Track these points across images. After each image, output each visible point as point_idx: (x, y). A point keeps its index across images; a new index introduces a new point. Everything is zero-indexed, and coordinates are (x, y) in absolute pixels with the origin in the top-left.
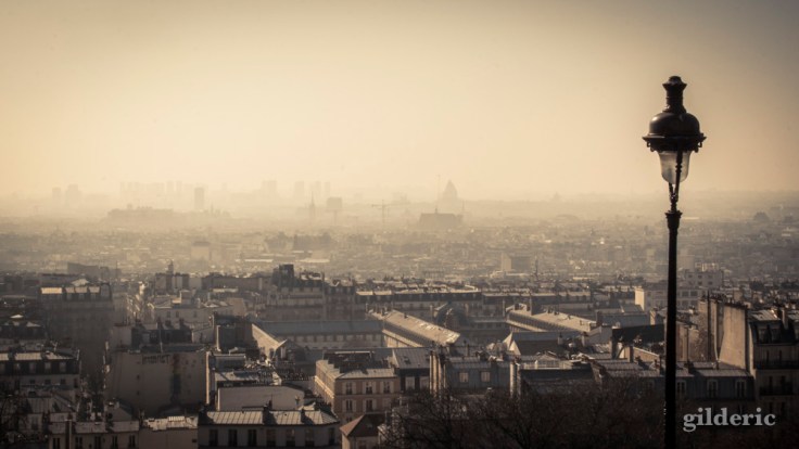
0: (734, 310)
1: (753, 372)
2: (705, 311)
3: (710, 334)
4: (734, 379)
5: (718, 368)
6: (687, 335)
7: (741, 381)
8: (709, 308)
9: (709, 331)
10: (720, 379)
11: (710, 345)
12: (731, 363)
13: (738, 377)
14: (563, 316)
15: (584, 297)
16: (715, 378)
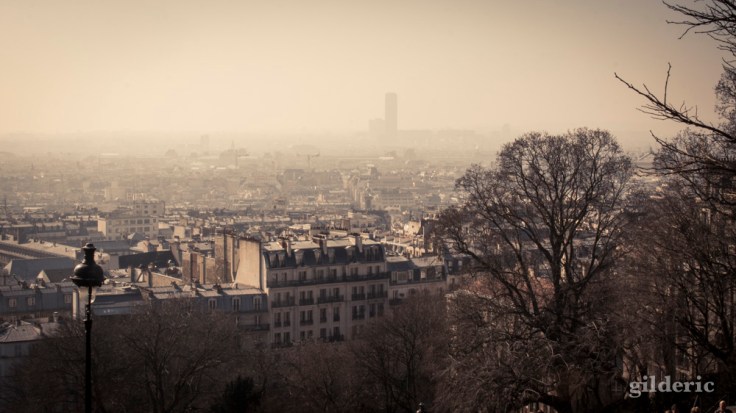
0: (249, 243)
1: (266, 290)
2: (222, 244)
3: (226, 262)
4: (253, 296)
5: (237, 288)
6: (204, 262)
7: (258, 297)
8: (225, 241)
9: (226, 259)
10: (241, 296)
11: (227, 270)
12: (246, 283)
13: (255, 295)
14: (49, 245)
15: (58, 227)
16: (238, 296)
